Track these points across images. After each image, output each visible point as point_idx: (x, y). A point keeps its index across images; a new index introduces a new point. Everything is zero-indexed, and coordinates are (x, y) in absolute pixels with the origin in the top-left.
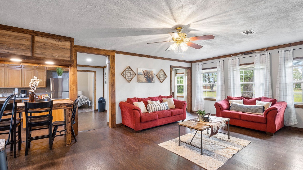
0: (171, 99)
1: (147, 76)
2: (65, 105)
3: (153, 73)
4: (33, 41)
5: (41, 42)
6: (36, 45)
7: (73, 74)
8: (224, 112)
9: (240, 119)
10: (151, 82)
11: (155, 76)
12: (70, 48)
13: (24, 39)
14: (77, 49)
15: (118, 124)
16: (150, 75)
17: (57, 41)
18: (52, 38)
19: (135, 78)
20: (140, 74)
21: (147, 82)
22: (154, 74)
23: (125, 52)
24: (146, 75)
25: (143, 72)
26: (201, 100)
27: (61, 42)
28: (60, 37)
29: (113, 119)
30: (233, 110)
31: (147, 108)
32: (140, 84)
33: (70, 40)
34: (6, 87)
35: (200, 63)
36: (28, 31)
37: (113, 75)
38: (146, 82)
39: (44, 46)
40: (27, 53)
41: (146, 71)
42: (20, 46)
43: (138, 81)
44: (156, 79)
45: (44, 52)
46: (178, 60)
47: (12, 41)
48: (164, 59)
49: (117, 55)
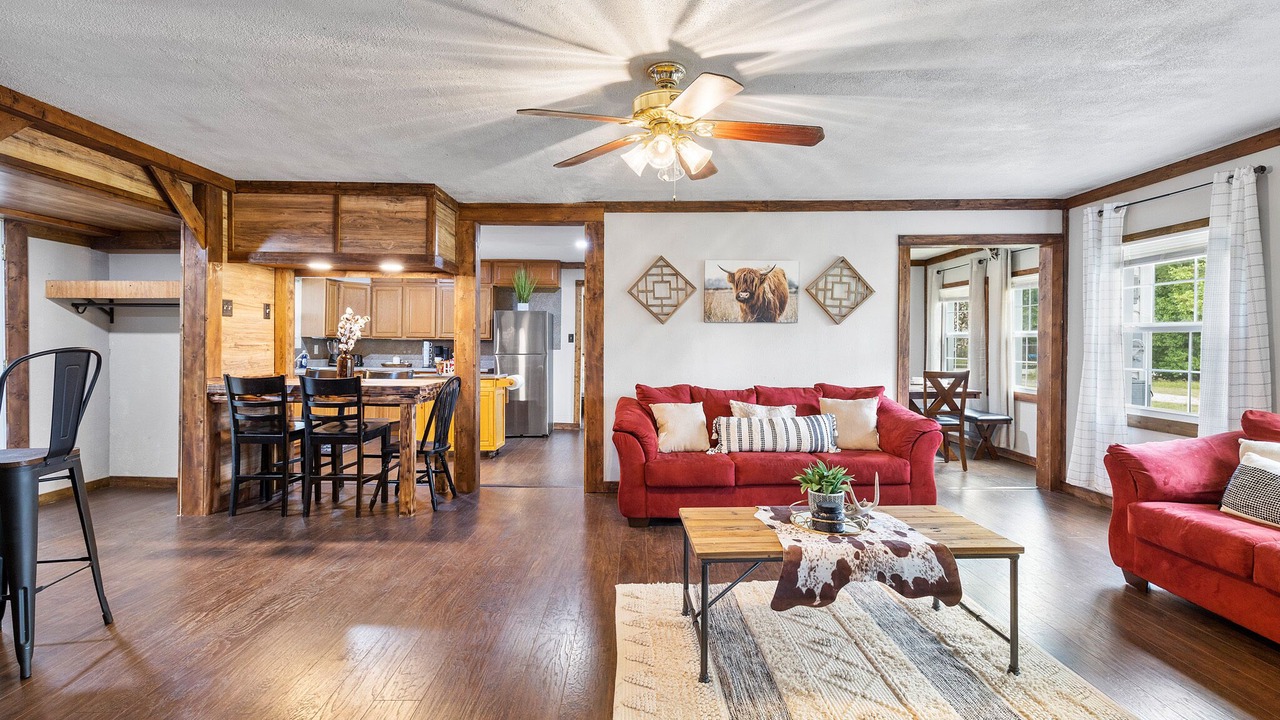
0: (861, 404)
1: (752, 294)
2: (394, 392)
3: (782, 279)
4: (336, 212)
5: (355, 212)
6: (344, 222)
7: (462, 298)
8: (1151, 511)
9: (1250, 577)
10: (771, 319)
11: (796, 292)
12: (423, 216)
13: (318, 208)
14: (475, 214)
15: (611, 482)
16: (767, 289)
17: (391, 201)
18: (377, 195)
19: (693, 306)
20: (712, 284)
21: (749, 322)
22: (791, 285)
23: (646, 202)
24: (745, 291)
25: (732, 276)
26: (1113, 425)
27: (402, 201)
28: (397, 189)
29: (594, 460)
30: (1233, 506)
31: (710, 434)
32: (715, 328)
33: (424, 190)
34: (404, 338)
35: (1108, 206)
36: (325, 185)
37: (595, 294)
38: (745, 322)
39: (362, 223)
40: (324, 247)
41: (743, 270)
42: (312, 230)
43: (708, 316)
44: (801, 304)
45: (360, 237)
46: (957, 201)
47: (296, 218)
48: (853, 209)
49: (609, 219)
